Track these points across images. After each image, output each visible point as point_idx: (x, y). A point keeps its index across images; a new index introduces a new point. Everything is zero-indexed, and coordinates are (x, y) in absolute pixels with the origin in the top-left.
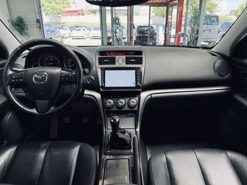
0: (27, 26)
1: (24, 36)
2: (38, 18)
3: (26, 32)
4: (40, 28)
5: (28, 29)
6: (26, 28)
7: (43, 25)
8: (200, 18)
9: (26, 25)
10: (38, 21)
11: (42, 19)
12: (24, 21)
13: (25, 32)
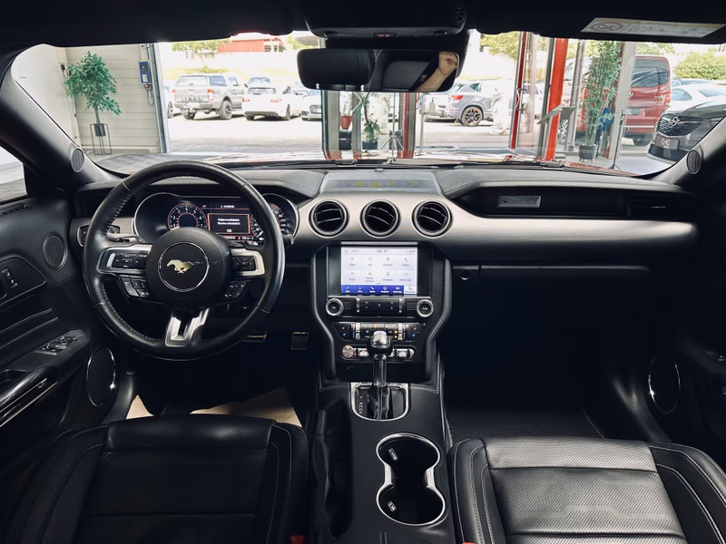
0: (112, 81)
1: (105, 110)
2: (144, 59)
3: (111, 99)
4: (149, 87)
5: (114, 92)
6: (111, 89)
7: (157, 80)
8: (619, 63)
9: (111, 77)
10: (144, 67)
11: (155, 63)
12: (105, 67)
13: (108, 98)
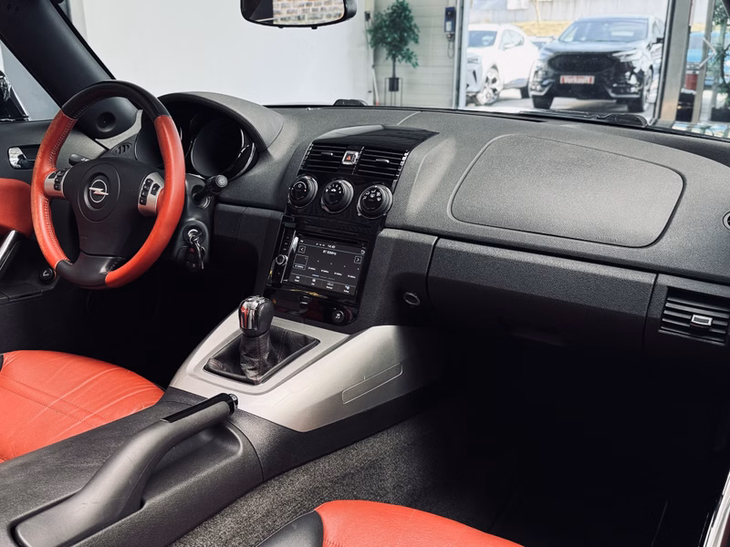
0: (416, 30)
1: (403, 62)
2: (451, 4)
3: (411, 50)
4: (452, 37)
5: (417, 42)
6: (413, 39)
7: (461, 29)
9: (415, 26)
10: (450, 14)
11: (462, 8)
12: (411, 14)
13: (408, 49)
